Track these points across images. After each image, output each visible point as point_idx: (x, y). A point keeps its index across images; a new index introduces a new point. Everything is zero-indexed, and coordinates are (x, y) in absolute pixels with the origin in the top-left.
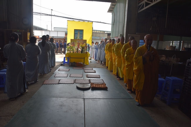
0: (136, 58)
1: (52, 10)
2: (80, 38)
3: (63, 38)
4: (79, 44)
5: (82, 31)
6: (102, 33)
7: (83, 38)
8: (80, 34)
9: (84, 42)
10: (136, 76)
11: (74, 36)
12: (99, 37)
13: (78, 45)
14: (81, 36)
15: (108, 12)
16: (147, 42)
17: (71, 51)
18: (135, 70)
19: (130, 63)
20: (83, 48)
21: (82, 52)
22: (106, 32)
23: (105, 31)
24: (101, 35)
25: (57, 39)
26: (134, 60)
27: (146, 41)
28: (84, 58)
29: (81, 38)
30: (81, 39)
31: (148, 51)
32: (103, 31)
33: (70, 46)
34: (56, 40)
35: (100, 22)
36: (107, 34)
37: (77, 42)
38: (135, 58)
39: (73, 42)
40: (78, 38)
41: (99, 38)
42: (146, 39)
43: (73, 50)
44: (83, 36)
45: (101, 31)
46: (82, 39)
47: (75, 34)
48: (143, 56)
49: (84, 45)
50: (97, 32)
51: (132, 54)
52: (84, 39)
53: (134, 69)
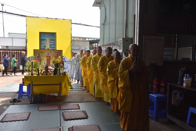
0: (121, 73)
1: (3, 5)
2: (50, 47)
3: (22, 49)
4: (50, 58)
5: (54, 34)
6: (82, 41)
7: (55, 47)
8: (50, 40)
9: (57, 55)
10: (122, 95)
11: (40, 44)
12: (78, 46)
13: (48, 59)
14: (52, 44)
15: (93, 6)
16: (133, 53)
17: (34, 72)
18: (121, 87)
19: (113, 79)
20: (57, 65)
21: (55, 72)
22: (87, 39)
23: (85, 38)
24: (81, 44)
25: (12, 50)
26: (119, 75)
27: (131, 51)
28: (60, 84)
29: (53, 47)
30: (51, 49)
31: (134, 64)
32: (83, 38)
33: (32, 63)
34: (11, 52)
35: (80, 24)
36: (89, 42)
37: (46, 54)
38: (119, 73)
39: (39, 54)
40: (48, 47)
41: (77, 48)
42: (131, 49)
43: (38, 69)
44: (55, 44)
45: (80, 38)
46: (54, 49)
47: (41, 40)
48: (129, 70)
49: (59, 60)
50: (75, 39)
51: (115, 68)
52: (58, 48)
53: (119, 86)
